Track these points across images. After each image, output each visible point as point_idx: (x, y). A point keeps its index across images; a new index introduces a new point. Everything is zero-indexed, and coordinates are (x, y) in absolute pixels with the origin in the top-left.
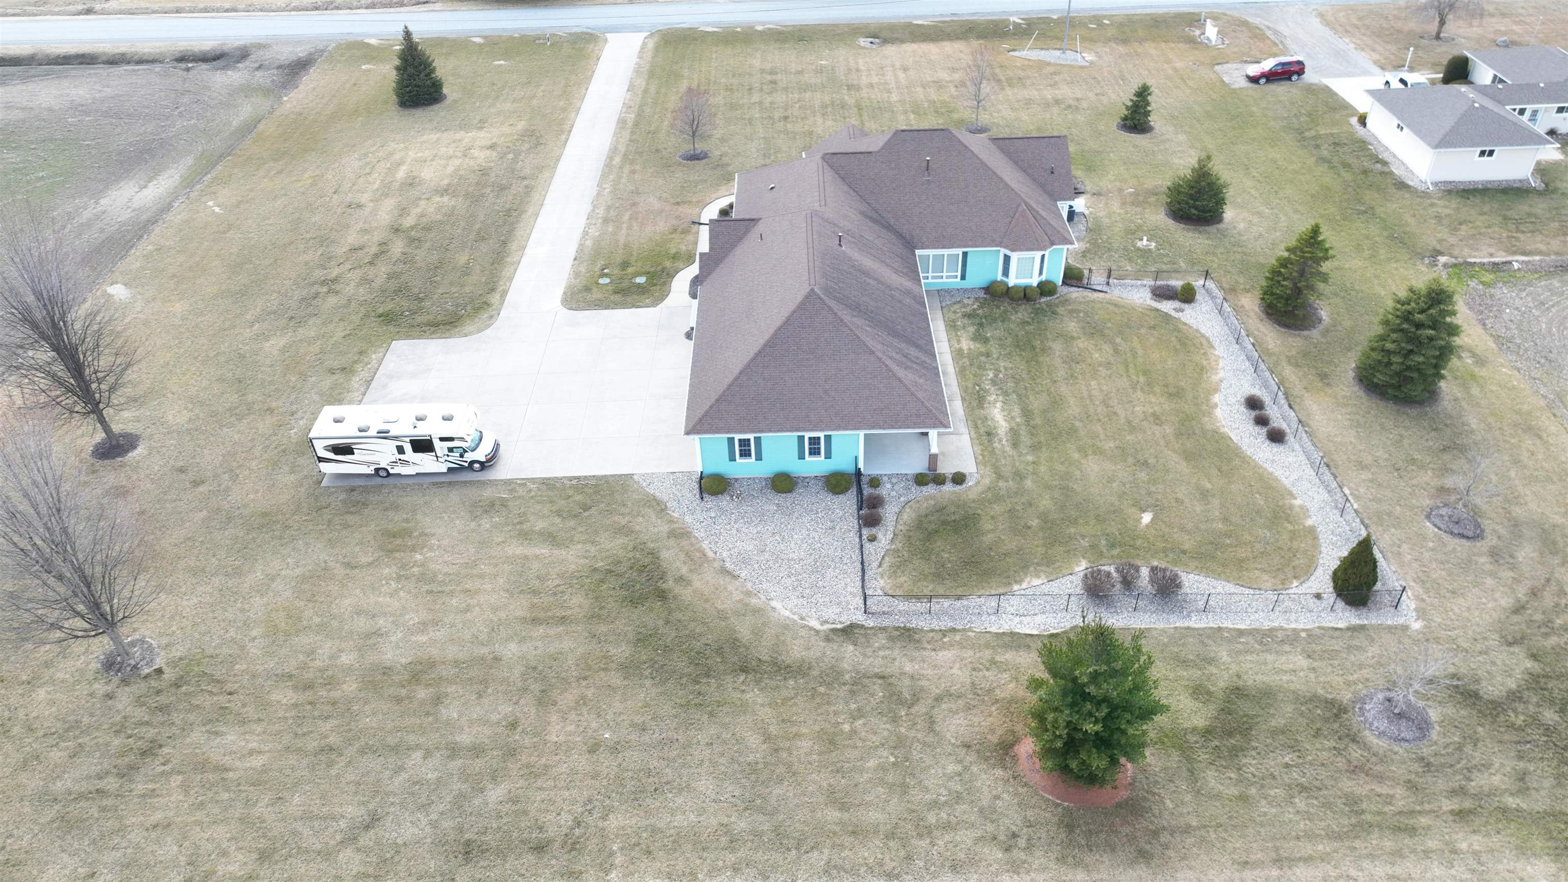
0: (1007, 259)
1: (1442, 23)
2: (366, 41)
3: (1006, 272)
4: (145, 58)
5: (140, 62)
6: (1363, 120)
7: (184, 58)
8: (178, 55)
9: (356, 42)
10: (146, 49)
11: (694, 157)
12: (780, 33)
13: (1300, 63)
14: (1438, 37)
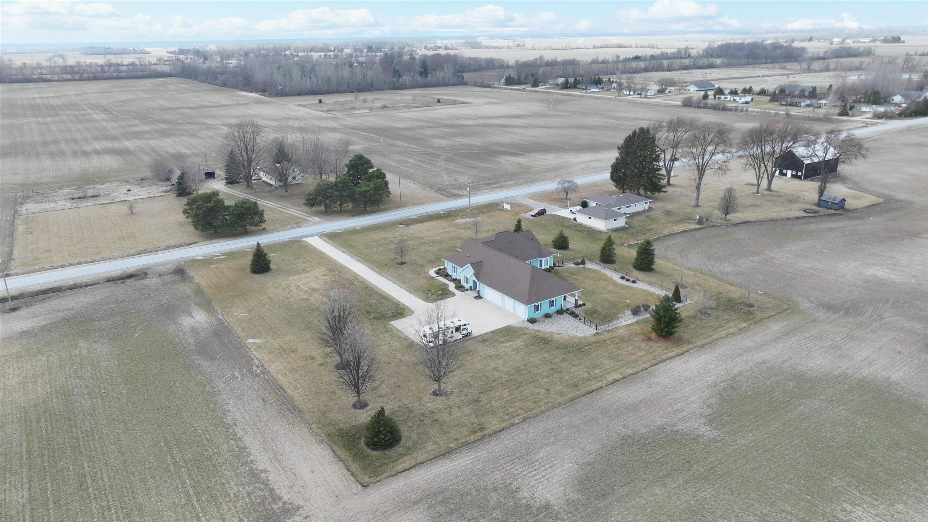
0: (541, 261)
1: (567, 195)
2: (196, 258)
3: (541, 265)
4: (89, 283)
5: (87, 285)
6: (575, 219)
7: (110, 280)
8: (106, 280)
9: (192, 260)
10: (86, 280)
11: (403, 263)
12: (368, 228)
13: (544, 209)
14: (567, 199)
